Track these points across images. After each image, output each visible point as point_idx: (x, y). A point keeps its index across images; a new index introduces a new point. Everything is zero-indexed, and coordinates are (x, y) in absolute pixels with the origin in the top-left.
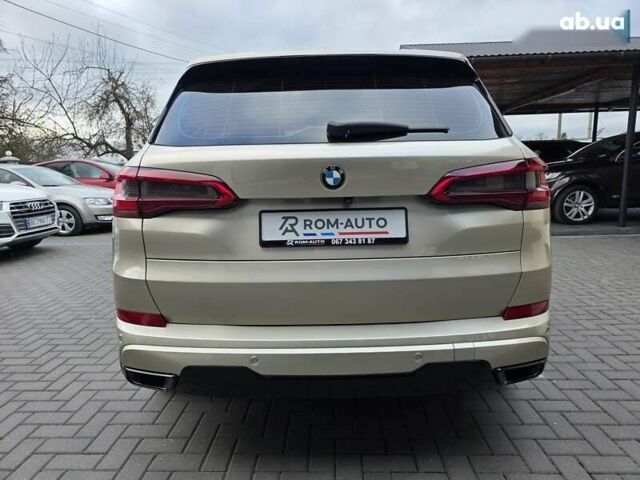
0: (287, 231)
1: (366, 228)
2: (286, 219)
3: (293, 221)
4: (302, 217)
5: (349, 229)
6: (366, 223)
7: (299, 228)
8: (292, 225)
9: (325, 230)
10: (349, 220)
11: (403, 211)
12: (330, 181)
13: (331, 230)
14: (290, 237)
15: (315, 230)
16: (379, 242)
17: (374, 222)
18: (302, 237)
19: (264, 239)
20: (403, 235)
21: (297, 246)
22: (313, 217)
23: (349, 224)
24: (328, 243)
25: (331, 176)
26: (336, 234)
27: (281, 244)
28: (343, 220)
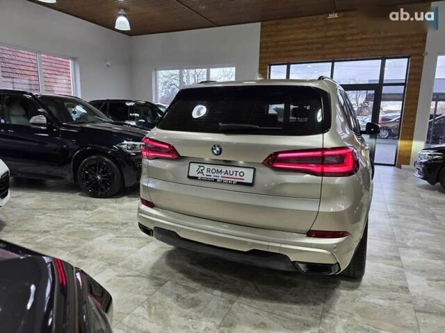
0: (199, 172)
1: (234, 176)
2: (200, 166)
3: (203, 168)
4: (206, 167)
5: (226, 175)
6: (235, 173)
7: (205, 172)
8: (202, 170)
9: (215, 174)
10: (227, 171)
11: (252, 170)
12: (215, 152)
13: (218, 174)
14: (200, 175)
15: (211, 174)
16: (238, 183)
17: (238, 173)
18: (205, 176)
19: (190, 175)
20: (251, 182)
21: (202, 180)
22: (211, 167)
23: (226, 173)
24: (215, 180)
25: (215, 149)
26: (220, 177)
27: (196, 178)
28: (224, 170)
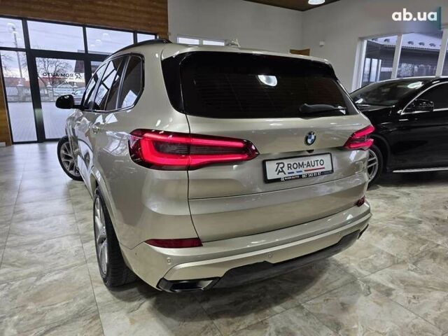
0: (279, 172)
1: (316, 167)
2: (278, 164)
3: (282, 165)
4: (286, 162)
5: (309, 168)
6: (316, 163)
7: (285, 169)
8: (282, 168)
9: (298, 170)
10: (308, 163)
11: (329, 155)
12: (309, 141)
13: (301, 169)
14: (281, 175)
15: (293, 170)
16: (322, 174)
18: (288, 175)
19: (268, 178)
20: (331, 169)
21: (286, 180)
22: (291, 161)
23: (308, 165)
24: (301, 176)
25: (310, 138)
26: (303, 171)
27: (278, 180)
28: (305, 162)
